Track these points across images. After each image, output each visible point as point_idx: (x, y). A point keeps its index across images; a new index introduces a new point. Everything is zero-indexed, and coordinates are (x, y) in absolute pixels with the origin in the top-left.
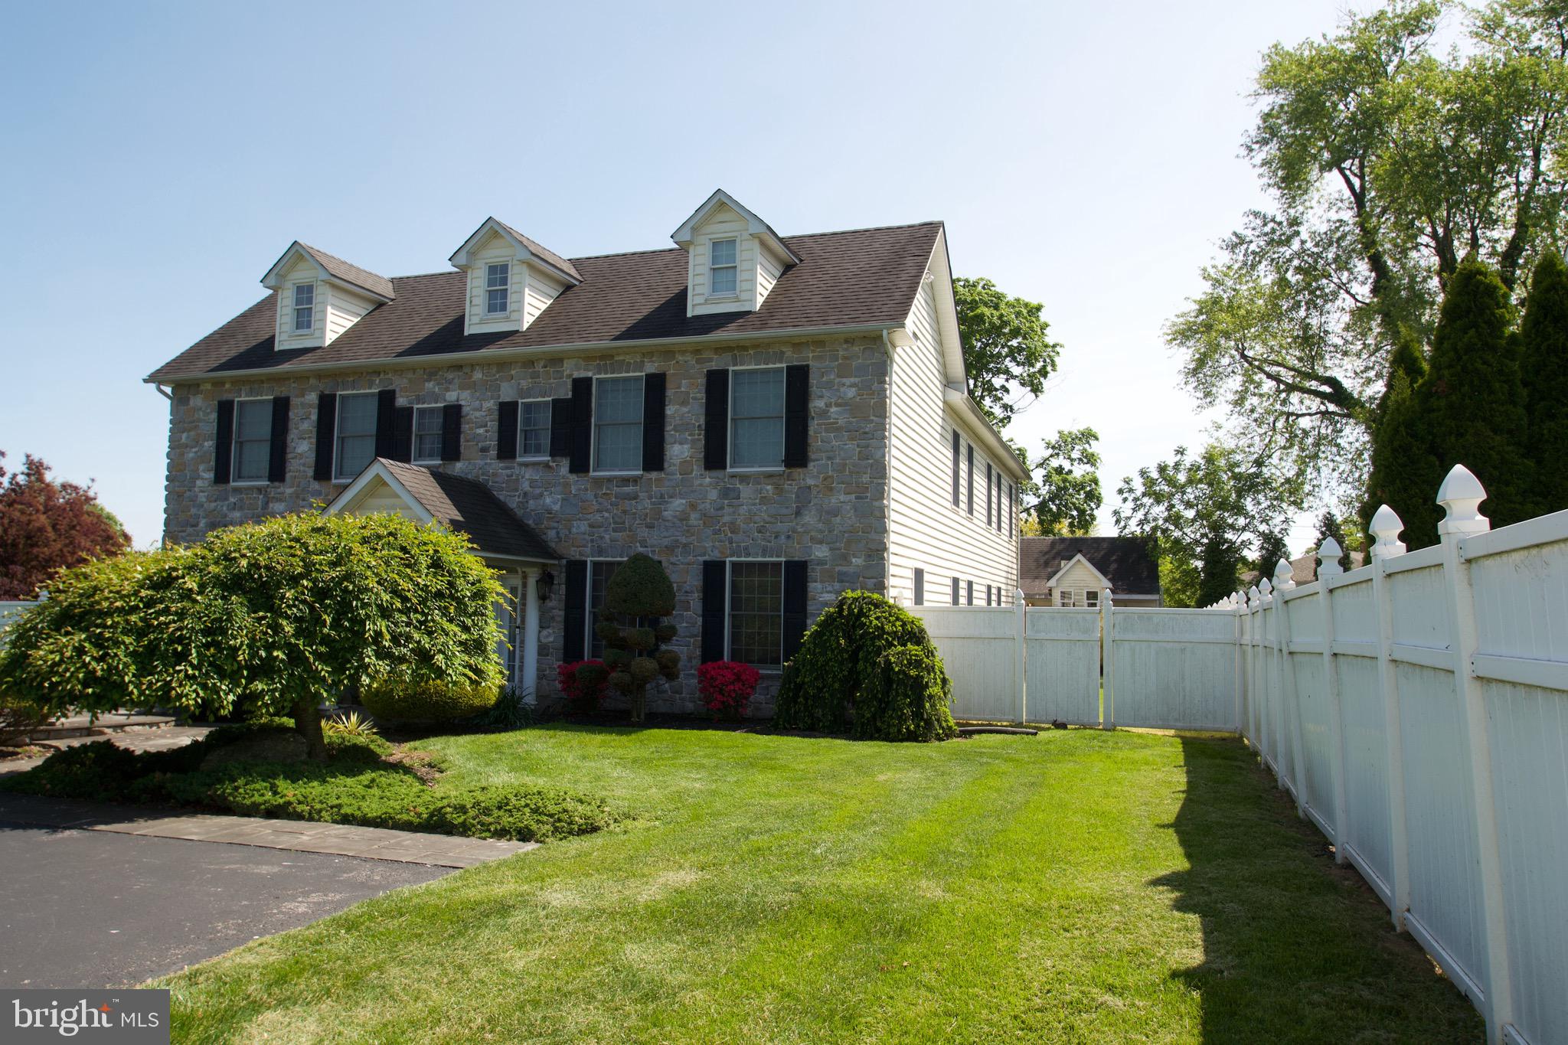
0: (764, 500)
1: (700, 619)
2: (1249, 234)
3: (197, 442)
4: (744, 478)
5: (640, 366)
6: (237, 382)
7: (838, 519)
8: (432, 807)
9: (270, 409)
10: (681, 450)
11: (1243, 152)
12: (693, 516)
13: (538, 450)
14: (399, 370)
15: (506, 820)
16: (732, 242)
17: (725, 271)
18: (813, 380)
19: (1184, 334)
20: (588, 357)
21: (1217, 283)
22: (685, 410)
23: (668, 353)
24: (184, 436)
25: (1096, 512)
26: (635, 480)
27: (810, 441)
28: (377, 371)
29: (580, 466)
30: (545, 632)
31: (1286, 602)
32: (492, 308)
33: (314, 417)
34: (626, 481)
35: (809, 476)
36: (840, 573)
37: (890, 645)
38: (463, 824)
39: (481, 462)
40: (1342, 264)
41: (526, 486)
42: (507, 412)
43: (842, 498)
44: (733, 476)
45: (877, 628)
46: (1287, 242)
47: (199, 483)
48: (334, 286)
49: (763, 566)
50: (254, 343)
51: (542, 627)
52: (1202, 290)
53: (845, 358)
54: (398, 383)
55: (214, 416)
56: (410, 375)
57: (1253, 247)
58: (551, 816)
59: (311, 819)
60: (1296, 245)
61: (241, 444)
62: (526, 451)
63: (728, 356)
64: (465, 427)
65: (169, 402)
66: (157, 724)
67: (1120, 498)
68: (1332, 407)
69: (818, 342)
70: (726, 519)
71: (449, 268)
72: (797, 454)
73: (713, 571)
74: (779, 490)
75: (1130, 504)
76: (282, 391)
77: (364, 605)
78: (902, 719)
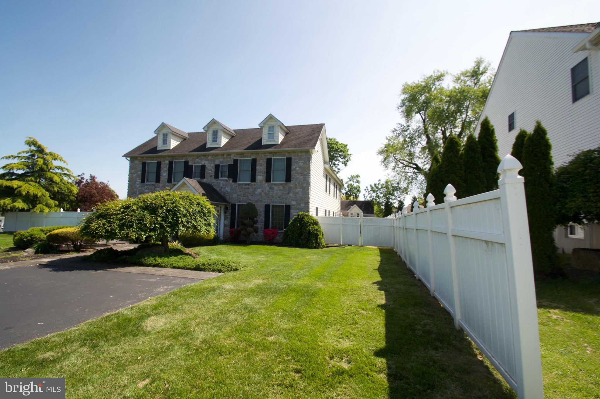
0: (280, 190)
1: (264, 219)
2: (397, 129)
3: (136, 172)
4: (275, 185)
5: (250, 157)
6: (147, 157)
7: (298, 195)
8: (196, 264)
9: (156, 164)
10: (260, 177)
11: (397, 109)
12: (263, 193)
13: (225, 176)
14: (190, 156)
15: (215, 267)
16: (273, 127)
17: (272, 134)
18: (293, 161)
19: (381, 152)
20: (238, 154)
21: (389, 140)
22: (261, 167)
23: (257, 154)
24: (133, 170)
25: (359, 195)
26: (249, 184)
27: (292, 176)
28: (184, 156)
29: (235, 181)
30: (226, 221)
31: (405, 217)
32: (213, 141)
33: (168, 167)
34: (246, 185)
35: (291, 184)
36: (298, 208)
37: (310, 225)
38: (204, 268)
39: (210, 179)
40: (419, 137)
41: (221, 185)
42: (217, 167)
43: (299, 190)
44: (273, 184)
45: (307, 221)
46: (407, 131)
47: (137, 183)
48: (173, 134)
49: (279, 206)
50: (152, 148)
51: (225, 220)
52: (386, 142)
53: (300, 156)
54: (189, 159)
55: (141, 166)
56: (192, 157)
57: (398, 132)
58: (226, 266)
59: (165, 267)
60: (408, 132)
61: (148, 173)
62: (222, 177)
63: (272, 155)
64: (206, 170)
65: (129, 162)
66: (125, 243)
67: (365, 191)
68: (416, 171)
69: (294, 152)
70: (271, 194)
71: (203, 131)
72: (288, 179)
73: (267, 207)
74: (284, 187)
75: (367, 193)
76: (159, 160)
77: (180, 214)
78: (313, 243)
